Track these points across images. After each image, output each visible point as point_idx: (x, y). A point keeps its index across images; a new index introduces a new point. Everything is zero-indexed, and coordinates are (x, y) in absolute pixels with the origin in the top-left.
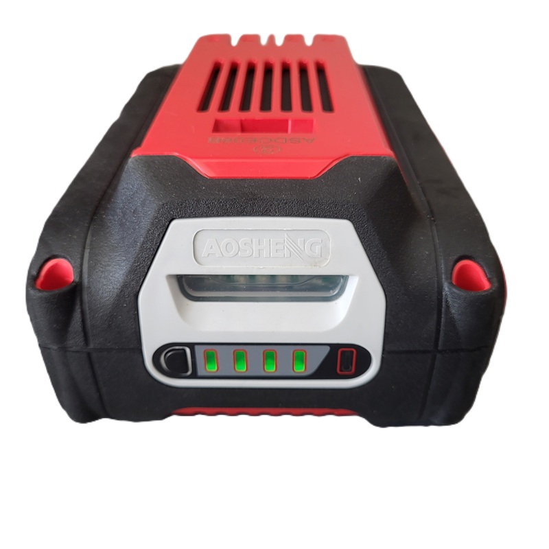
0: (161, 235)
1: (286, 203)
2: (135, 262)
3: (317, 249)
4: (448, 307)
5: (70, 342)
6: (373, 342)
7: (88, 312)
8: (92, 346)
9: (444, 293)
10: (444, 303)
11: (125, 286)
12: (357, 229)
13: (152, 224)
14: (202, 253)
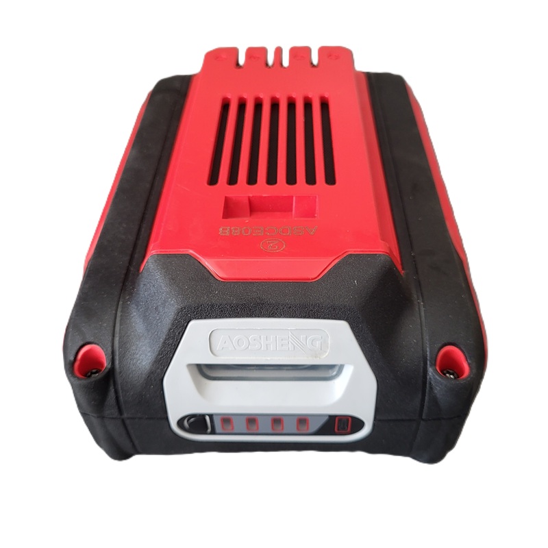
0: (181, 334)
1: (290, 307)
2: (159, 354)
3: (318, 344)
4: (431, 388)
5: (107, 412)
6: (367, 413)
7: (121, 392)
8: (125, 415)
9: (428, 377)
10: (428, 385)
11: (151, 373)
12: (352, 328)
13: (173, 324)
14: (217, 348)
